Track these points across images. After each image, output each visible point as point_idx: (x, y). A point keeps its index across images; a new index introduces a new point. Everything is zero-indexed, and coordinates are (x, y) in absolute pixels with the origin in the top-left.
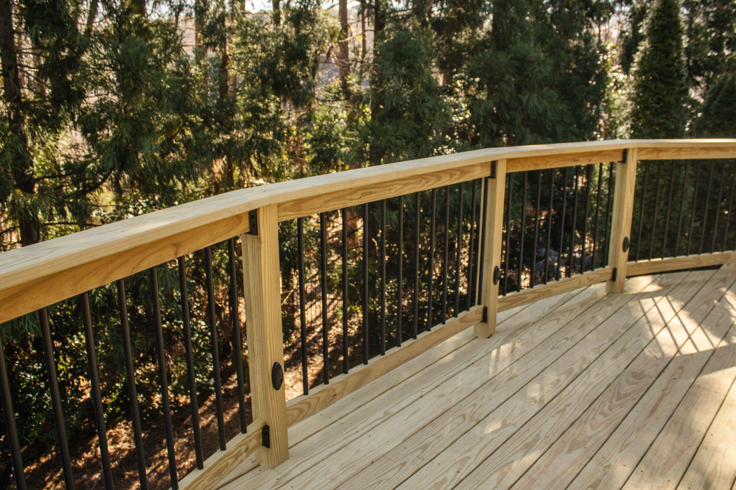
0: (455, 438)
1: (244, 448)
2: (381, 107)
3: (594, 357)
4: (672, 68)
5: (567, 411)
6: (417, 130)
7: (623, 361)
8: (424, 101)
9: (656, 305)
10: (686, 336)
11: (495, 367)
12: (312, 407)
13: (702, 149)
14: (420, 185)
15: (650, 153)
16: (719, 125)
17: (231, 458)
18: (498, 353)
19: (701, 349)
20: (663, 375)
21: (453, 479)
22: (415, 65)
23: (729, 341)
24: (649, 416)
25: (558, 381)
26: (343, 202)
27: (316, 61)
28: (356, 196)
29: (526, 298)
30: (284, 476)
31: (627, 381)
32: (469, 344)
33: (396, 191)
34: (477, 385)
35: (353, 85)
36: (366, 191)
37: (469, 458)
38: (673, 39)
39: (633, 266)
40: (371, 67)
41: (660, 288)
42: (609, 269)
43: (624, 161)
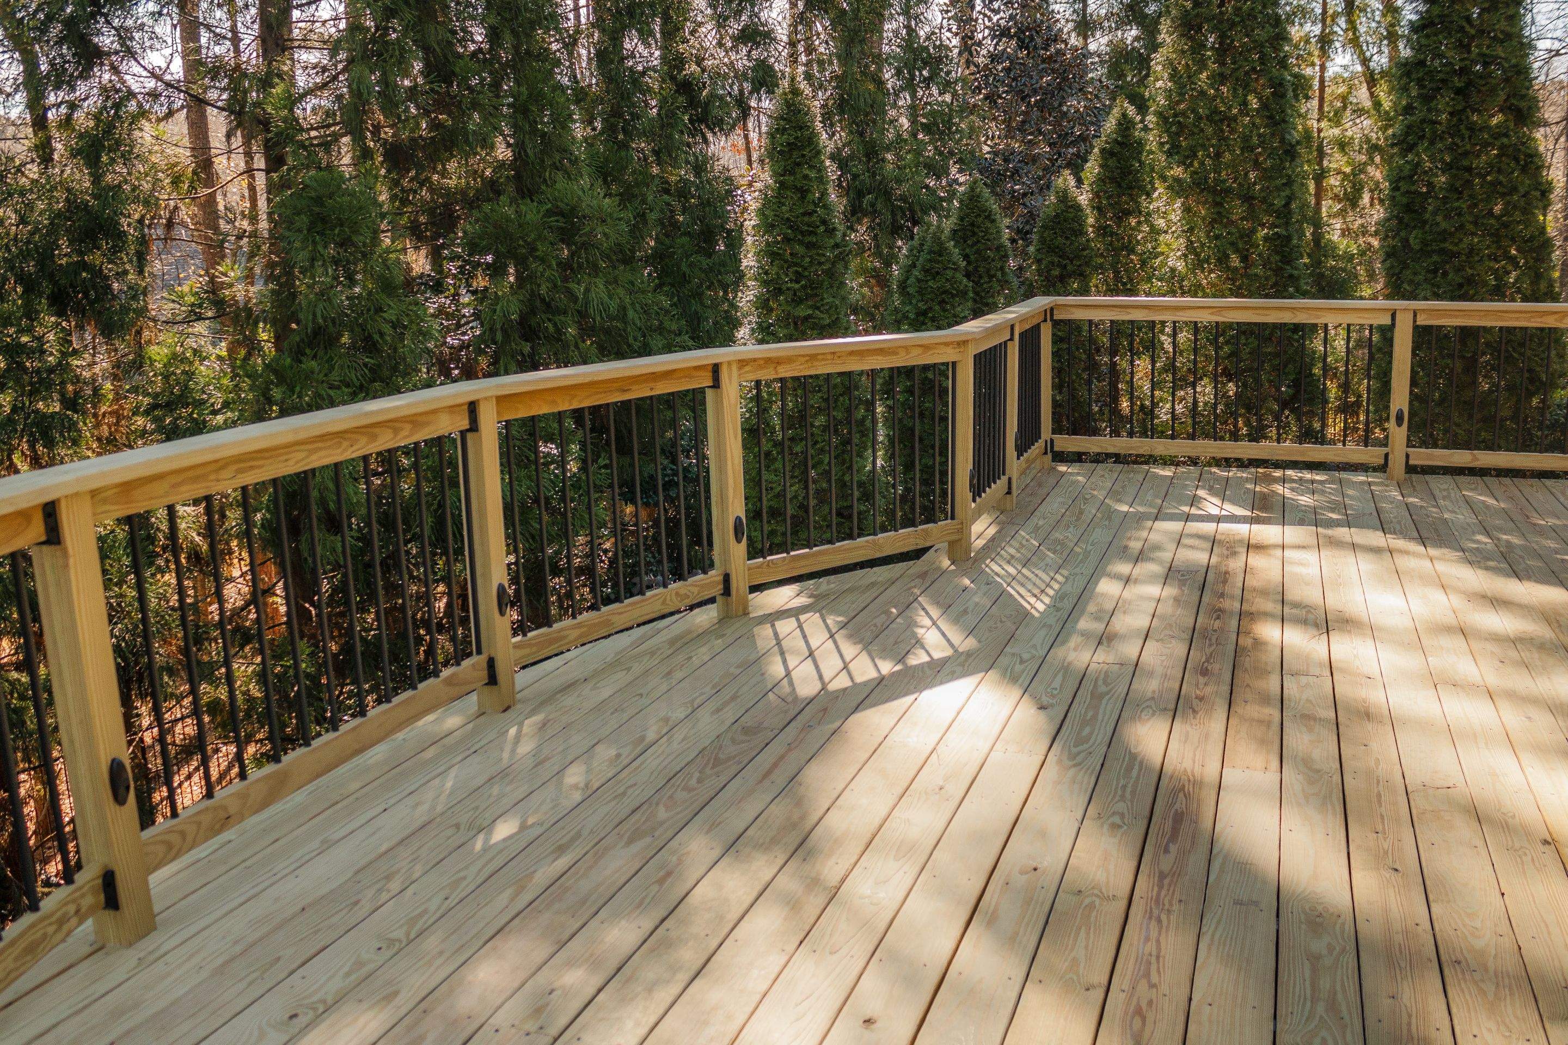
0: (441, 856)
1: (72, 908)
2: (294, 326)
3: (682, 716)
4: (814, 218)
5: (629, 793)
6: (371, 370)
7: (729, 715)
8: (379, 310)
9: (800, 626)
10: (841, 665)
11: (513, 751)
12: (190, 839)
13: (852, 353)
14: (339, 451)
15: (761, 367)
16: (924, 313)
17: (50, 924)
18: (519, 731)
19: (859, 679)
20: (793, 724)
21: (439, 909)
22: (354, 238)
23: (905, 664)
24: (761, 782)
25: (618, 756)
26: (204, 485)
27: (144, 242)
28: (226, 474)
29: (565, 637)
30: (151, 953)
31: (733, 741)
32: (471, 725)
33: (297, 462)
34: (480, 780)
35: (231, 285)
36: (242, 465)
37: (464, 878)
38: (811, 167)
39: (760, 566)
40: (265, 248)
41: (810, 600)
42: (715, 575)
43: (716, 385)
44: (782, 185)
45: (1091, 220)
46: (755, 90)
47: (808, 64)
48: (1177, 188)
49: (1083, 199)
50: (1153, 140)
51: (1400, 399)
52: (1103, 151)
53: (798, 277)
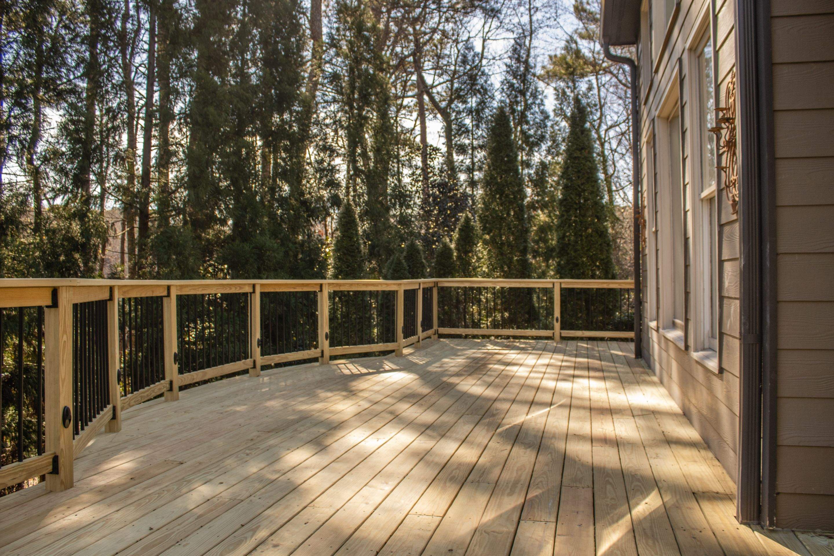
4: (354, 247)
9: (346, 366)
15: (335, 286)
38: (353, 230)
39: (333, 350)
41: (349, 362)
42: (319, 350)
43: (321, 291)
44: (344, 236)
45: (455, 254)
46: (332, 205)
47: (354, 196)
48: (485, 242)
49: (453, 246)
50: (477, 225)
51: (557, 313)
52: (459, 229)
53: (348, 267)
